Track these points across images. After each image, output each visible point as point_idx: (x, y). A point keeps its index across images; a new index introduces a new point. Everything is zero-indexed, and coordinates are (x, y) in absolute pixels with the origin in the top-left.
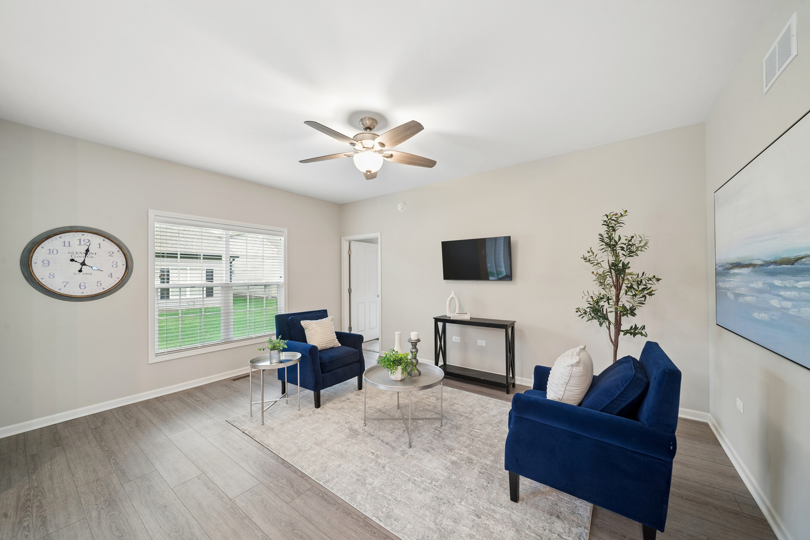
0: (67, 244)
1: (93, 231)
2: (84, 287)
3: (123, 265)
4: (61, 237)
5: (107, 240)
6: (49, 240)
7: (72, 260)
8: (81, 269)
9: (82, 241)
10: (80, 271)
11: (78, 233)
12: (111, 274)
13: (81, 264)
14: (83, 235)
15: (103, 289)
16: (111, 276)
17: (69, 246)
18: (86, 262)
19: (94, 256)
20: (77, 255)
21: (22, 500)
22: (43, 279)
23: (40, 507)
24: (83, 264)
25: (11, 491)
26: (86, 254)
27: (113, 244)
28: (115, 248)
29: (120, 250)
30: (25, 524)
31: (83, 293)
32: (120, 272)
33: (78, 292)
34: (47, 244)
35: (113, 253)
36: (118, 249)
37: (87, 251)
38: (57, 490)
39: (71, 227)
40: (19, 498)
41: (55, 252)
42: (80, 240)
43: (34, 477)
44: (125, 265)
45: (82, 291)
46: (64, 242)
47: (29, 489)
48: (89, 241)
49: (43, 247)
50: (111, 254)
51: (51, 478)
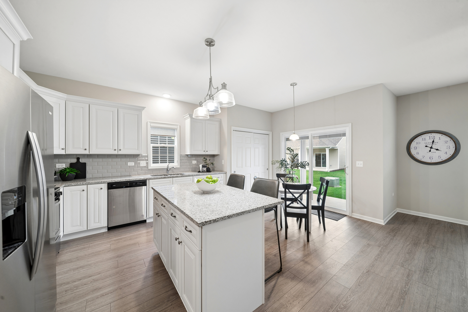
0: (424, 139)
1: (436, 132)
2: (432, 159)
3: (454, 147)
4: (421, 137)
5: (443, 135)
6: (417, 139)
7: (426, 146)
8: (430, 150)
9: (431, 137)
10: (430, 151)
11: (429, 134)
12: (446, 152)
13: (430, 148)
14: (431, 134)
15: (442, 160)
16: (446, 153)
17: (425, 140)
18: (433, 147)
19: (437, 144)
20: (428, 144)
21: (393, 229)
22: (414, 155)
23: (396, 233)
24: (431, 148)
25: (393, 225)
26: (433, 143)
27: (447, 137)
28: (448, 139)
29: (451, 140)
30: (390, 234)
31: (431, 161)
32: (452, 151)
33: (429, 161)
34: (416, 141)
35: (447, 141)
36: (450, 139)
37: (433, 141)
38: (404, 232)
39: (426, 131)
40: (393, 228)
41: (419, 143)
42: (430, 137)
43: (400, 226)
44: (455, 147)
45: (430, 160)
46: (423, 139)
47: (397, 227)
48: (434, 137)
49: (414, 142)
50: (446, 142)
51: (404, 228)
